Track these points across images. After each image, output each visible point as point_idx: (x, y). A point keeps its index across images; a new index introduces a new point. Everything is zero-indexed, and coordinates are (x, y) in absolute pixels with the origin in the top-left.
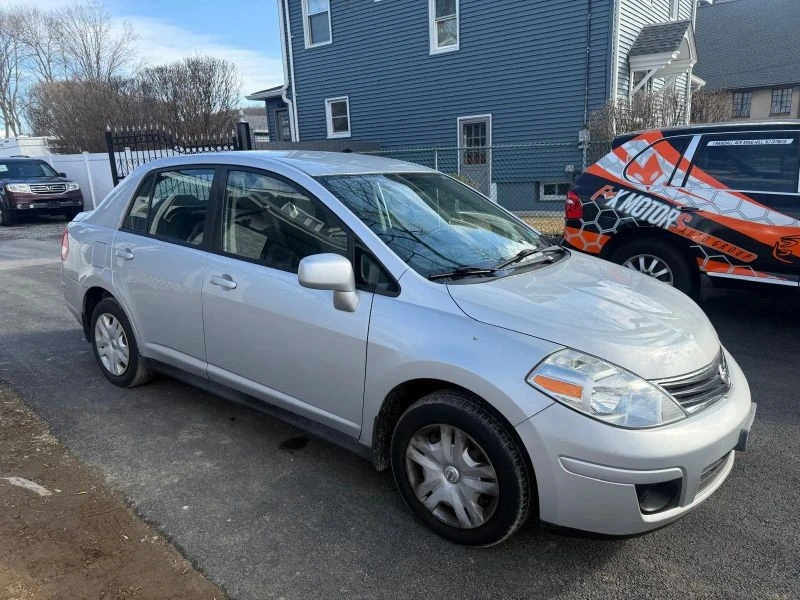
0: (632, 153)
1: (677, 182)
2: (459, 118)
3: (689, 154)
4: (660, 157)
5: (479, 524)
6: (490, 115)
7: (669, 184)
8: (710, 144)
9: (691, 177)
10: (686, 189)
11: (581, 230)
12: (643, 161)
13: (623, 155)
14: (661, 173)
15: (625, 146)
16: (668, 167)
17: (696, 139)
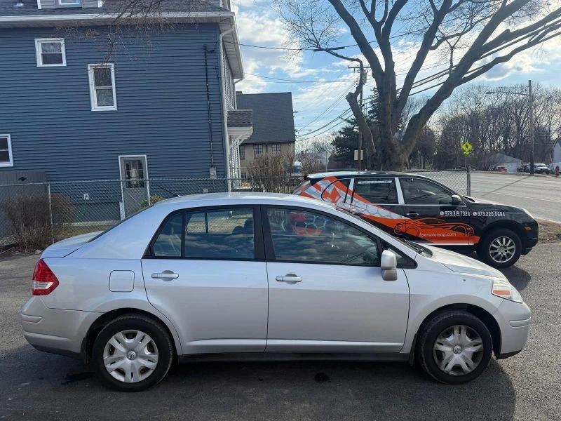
0: (324, 187)
1: (348, 201)
2: (119, 157)
3: (351, 187)
4: (338, 189)
5: (474, 368)
6: (145, 156)
7: (344, 202)
8: (359, 183)
9: (354, 199)
10: (353, 203)
11: (306, 228)
12: (330, 191)
13: (319, 188)
14: (340, 197)
15: (319, 183)
16: (343, 193)
17: (352, 181)
